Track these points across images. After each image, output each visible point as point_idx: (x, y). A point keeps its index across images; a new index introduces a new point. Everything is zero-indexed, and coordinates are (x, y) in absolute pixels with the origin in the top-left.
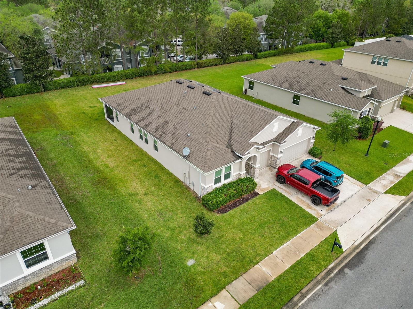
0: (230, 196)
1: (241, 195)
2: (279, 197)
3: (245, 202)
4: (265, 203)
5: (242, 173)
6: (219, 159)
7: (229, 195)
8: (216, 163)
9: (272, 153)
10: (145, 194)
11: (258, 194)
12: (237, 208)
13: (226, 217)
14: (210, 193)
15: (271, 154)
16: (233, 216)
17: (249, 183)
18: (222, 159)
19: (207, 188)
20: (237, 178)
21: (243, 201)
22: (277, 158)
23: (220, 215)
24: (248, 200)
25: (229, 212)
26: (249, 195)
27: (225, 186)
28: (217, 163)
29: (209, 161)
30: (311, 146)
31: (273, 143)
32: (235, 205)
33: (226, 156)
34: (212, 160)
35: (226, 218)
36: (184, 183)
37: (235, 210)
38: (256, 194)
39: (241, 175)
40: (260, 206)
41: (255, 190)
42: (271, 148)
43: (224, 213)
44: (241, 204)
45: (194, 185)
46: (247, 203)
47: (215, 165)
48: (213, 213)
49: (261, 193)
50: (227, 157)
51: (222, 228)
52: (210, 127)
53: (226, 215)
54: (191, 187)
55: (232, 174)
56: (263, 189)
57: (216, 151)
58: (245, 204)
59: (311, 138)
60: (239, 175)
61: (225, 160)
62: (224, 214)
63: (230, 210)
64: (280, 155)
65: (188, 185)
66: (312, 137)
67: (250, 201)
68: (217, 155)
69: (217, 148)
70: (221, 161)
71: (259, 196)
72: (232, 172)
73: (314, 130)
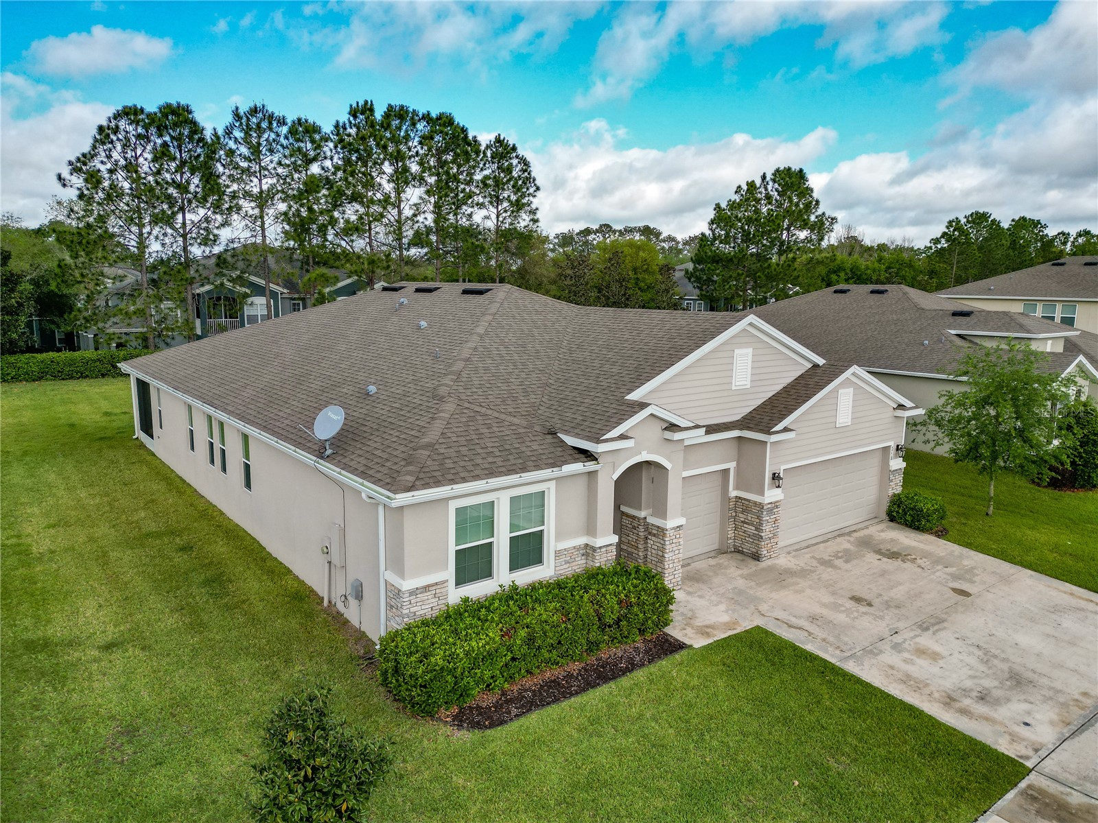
0: (530, 640)
1: (593, 646)
2: (787, 661)
3: (614, 678)
4: (720, 683)
5: (599, 542)
6: (480, 451)
7: (523, 633)
8: (462, 464)
9: (737, 488)
10: (108, 647)
11: (680, 646)
12: (565, 704)
13: (491, 747)
14: (425, 623)
15: (733, 493)
16: (539, 742)
17: (635, 587)
18: (498, 454)
19: (413, 593)
20: (578, 565)
21: (605, 673)
22: (760, 506)
23: (465, 737)
24: (632, 667)
25: (522, 720)
26: (636, 649)
27: (512, 595)
28: (469, 463)
29: (428, 453)
30: (896, 487)
31: (735, 433)
32: (555, 691)
33: (517, 446)
34: (442, 451)
35: (493, 754)
36: (326, 603)
37: (553, 711)
38: (672, 647)
39: (594, 549)
40: (691, 695)
41: (668, 630)
42: (732, 465)
43: (492, 726)
44: (589, 685)
45: (359, 596)
46: (625, 681)
47: (453, 471)
48: (427, 727)
49: (699, 642)
50: (524, 449)
51: (458, 806)
52: (467, 360)
53: (500, 738)
54: (352, 613)
55: (550, 546)
56: (707, 627)
57: (471, 424)
58: (612, 684)
59: (893, 452)
60: (586, 555)
61: (511, 457)
62: (488, 732)
63: (529, 710)
64: (772, 495)
65: (340, 606)
66: (892, 444)
67: (640, 675)
68: (474, 437)
69: (479, 418)
70: (490, 460)
71: (684, 652)
72: (550, 529)
73: (900, 413)
